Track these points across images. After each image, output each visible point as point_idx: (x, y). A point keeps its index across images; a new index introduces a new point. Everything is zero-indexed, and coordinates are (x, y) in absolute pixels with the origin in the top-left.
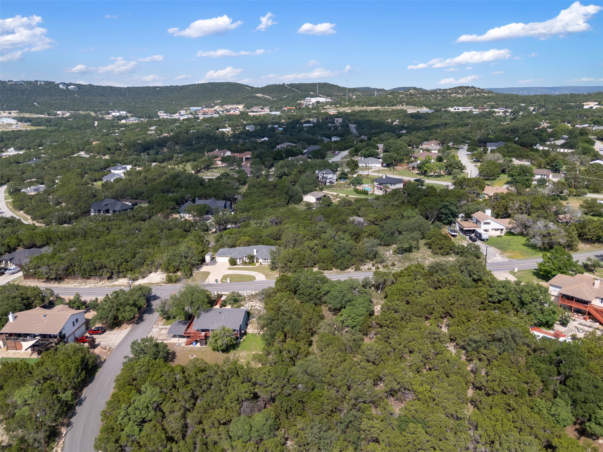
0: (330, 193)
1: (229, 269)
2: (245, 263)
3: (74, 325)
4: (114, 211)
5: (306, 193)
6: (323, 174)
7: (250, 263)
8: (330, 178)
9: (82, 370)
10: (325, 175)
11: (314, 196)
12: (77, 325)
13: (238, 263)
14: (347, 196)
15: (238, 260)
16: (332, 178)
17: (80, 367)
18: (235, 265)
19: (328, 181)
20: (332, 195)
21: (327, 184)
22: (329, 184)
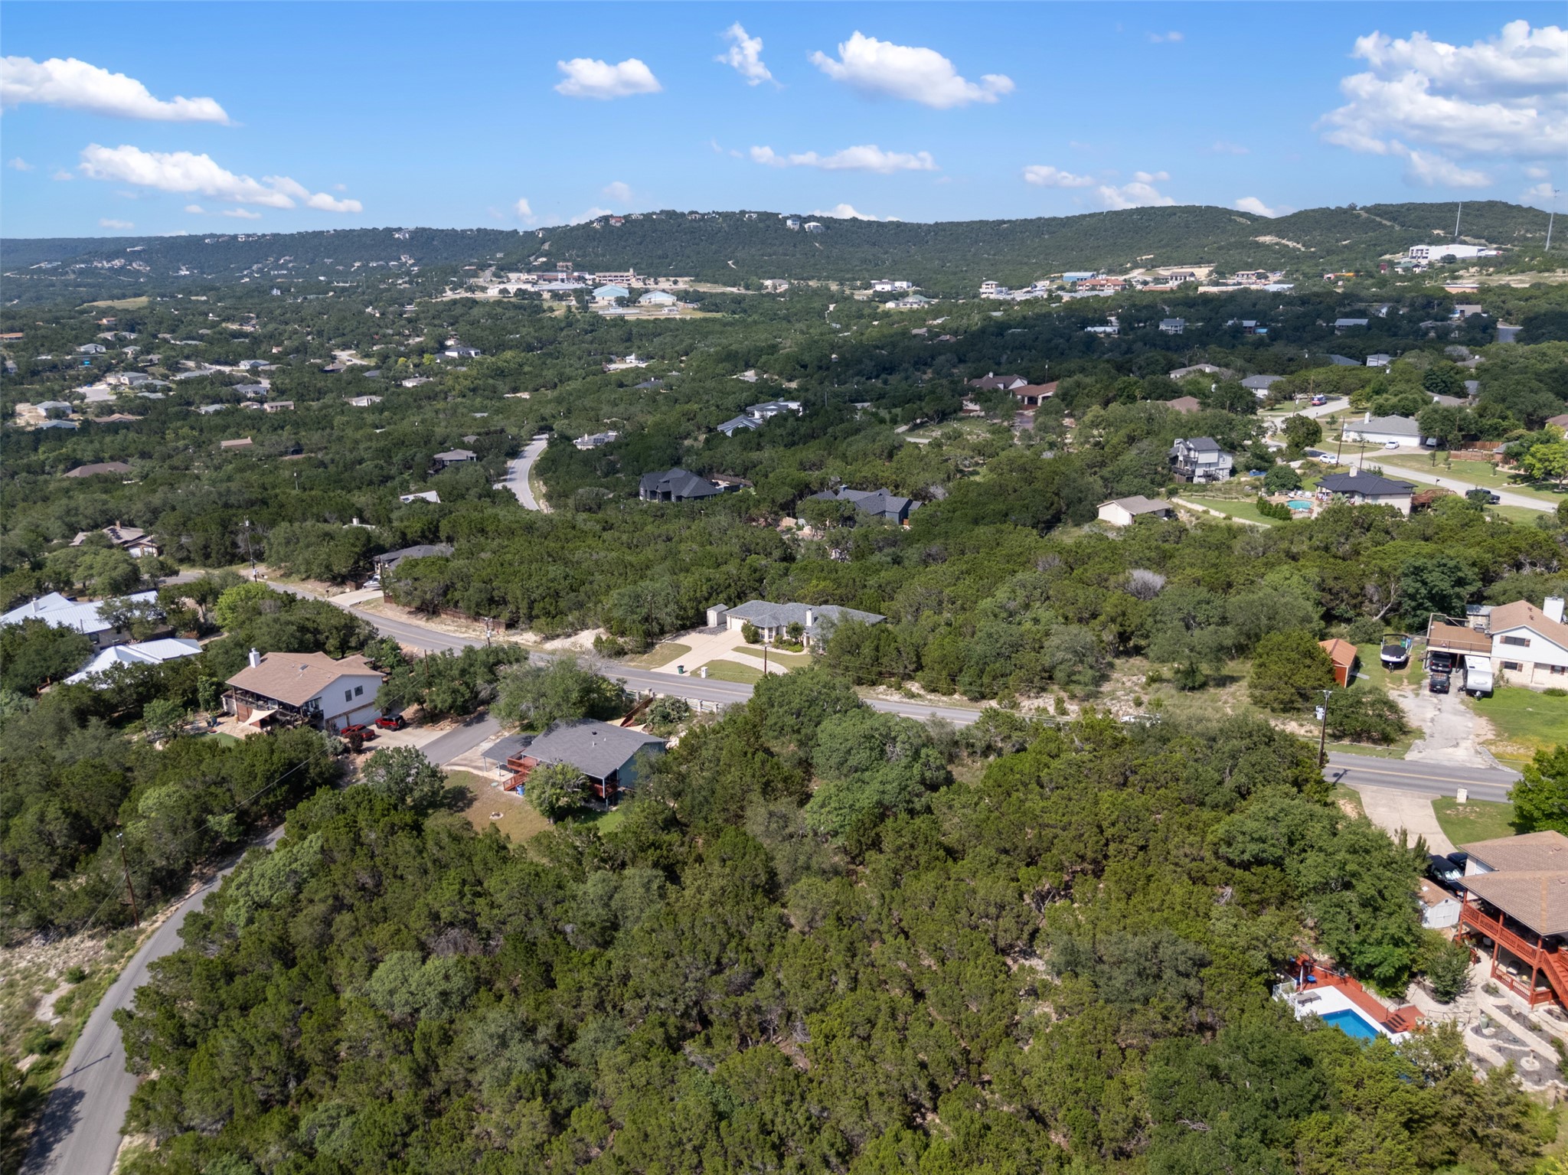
0: (1189, 505)
1: (737, 649)
2: (780, 643)
3: (349, 697)
4: (679, 498)
5: (1107, 497)
6: (1189, 450)
7: (789, 645)
8: (1210, 465)
9: (281, 784)
10: (1192, 454)
11: (1125, 507)
12: (357, 701)
13: (766, 640)
14: (1228, 518)
15: (766, 632)
16: (1216, 464)
17: (277, 775)
18: (755, 642)
19: (1199, 471)
20: (1189, 511)
21: (1196, 480)
22: (1203, 480)
